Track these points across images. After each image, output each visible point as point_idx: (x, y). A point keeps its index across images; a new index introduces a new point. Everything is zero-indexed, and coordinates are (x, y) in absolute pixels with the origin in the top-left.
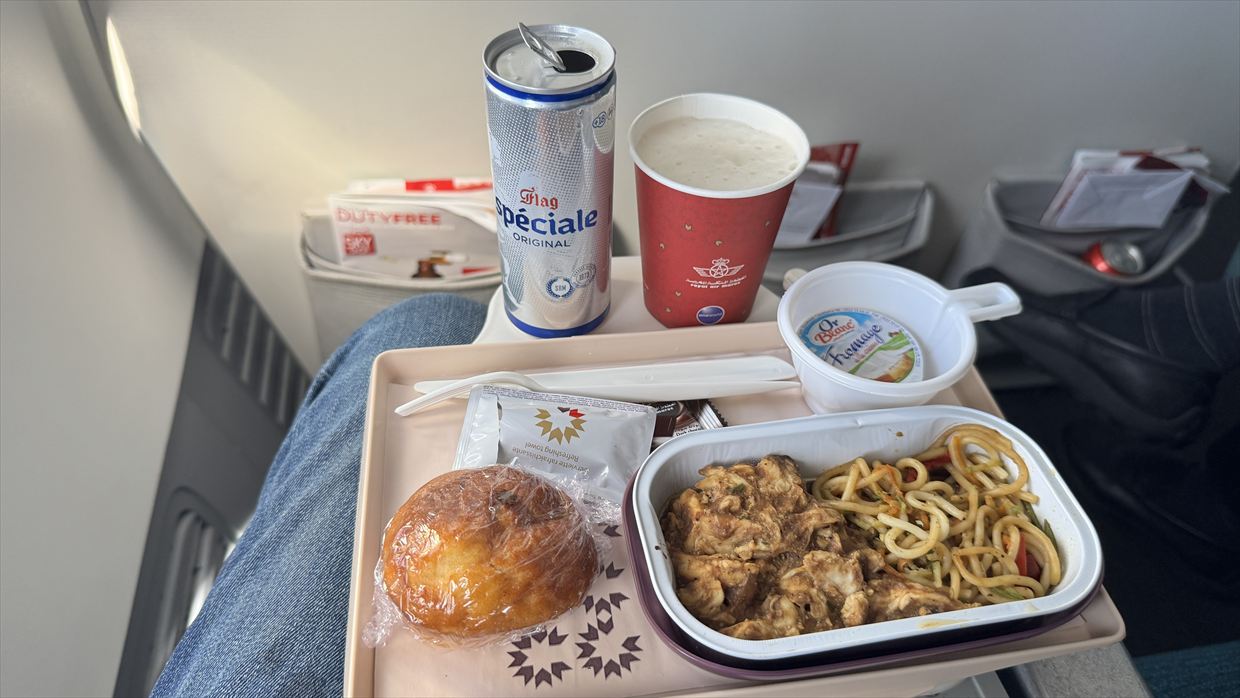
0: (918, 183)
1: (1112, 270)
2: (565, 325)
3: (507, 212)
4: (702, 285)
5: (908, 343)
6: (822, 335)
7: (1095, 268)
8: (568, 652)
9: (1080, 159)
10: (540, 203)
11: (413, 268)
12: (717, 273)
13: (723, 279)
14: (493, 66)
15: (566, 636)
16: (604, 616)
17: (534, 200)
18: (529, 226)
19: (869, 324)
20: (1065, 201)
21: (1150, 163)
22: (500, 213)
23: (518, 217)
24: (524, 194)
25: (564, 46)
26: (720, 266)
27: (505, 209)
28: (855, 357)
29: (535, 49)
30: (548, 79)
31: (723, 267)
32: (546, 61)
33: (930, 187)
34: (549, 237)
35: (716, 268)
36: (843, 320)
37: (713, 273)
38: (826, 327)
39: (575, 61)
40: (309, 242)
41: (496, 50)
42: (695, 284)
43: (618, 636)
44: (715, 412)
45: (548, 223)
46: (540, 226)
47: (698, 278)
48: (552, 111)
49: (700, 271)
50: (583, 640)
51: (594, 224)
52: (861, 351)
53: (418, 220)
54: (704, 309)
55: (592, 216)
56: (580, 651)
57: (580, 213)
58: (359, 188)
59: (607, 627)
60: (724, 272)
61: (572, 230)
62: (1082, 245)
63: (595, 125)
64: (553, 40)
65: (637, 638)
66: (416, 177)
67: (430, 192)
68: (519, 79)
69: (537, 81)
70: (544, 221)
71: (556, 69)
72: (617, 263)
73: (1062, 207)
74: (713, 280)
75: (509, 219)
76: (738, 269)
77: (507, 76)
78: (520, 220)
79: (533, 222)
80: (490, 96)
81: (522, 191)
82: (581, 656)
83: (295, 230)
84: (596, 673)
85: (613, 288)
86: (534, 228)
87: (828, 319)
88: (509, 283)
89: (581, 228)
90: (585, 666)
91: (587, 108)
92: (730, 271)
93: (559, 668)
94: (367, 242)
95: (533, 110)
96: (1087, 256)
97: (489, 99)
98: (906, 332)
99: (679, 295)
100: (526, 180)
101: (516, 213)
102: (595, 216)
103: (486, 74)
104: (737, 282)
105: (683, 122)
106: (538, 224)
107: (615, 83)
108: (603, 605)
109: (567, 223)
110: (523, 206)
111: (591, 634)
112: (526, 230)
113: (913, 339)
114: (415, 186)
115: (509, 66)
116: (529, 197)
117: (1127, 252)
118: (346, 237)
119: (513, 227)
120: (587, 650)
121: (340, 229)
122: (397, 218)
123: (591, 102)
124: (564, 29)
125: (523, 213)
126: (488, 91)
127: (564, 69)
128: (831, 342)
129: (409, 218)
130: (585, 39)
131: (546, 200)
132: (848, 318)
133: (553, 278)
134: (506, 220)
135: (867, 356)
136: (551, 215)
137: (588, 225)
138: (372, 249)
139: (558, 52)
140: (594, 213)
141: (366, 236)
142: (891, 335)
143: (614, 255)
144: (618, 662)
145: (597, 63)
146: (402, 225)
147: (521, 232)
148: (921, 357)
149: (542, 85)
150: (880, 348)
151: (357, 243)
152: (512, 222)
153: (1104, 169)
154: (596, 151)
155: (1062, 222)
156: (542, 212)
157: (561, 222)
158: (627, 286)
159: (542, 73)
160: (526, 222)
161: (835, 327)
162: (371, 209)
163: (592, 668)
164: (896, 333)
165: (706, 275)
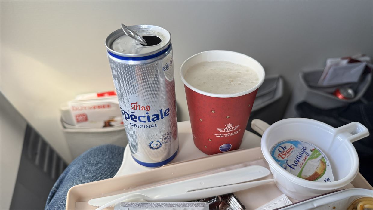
0: (277, 76)
1: (344, 98)
2: (159, 160)
3: (126, 114)
4: (221, 136)
5: (320, 154)
6: (281, 154)
7: (338, 98)
9: (329, 62)
10: (141, 108)
11: (102, 124)
12: (228, 130)
13: (230, 132)
14: (111, 47)
17: (138, 108)
18: (137, 119)
19: (300, 146)
20: (325, 77)
21: (352, 61)
22: (123, 114)
23: (131, 116)
24: (133, 105)
25: (145, 34)
26: (229, 127)
27: (125, 112)
28: (299, 165)
29: (130, 36)
30: (139, 50)
31: (230, 127)
32: (137, 42)
33: (281, 77)
34: (147, 123)
35: (228, 128)
36: (288, 146)
37: (226, 130)
38: (282, 150)
39: (152, 40)
40: (64, 119)
41: (111, 40)
42: (218, 136)
44: (237, 199)
45: (146, 117)
46: (142, 119)
47: (219, 133)
48: (142, 65)
49: (220, 130)
51: (169, 114)
52: (301, 161)
53: (103, 107)
54: (223, 146)
55: (167, 111)
57: (161, 110)
58: (80, 98)
60: (231, 129)
61: (158, 119)
62: (332, 90)
63: (164, 69)
64: (139, 32)
66: (101, 91)
67: (106, 97)
68: (123, 51)
69: (133, 51)
70: (144, 117)
71: (142, 45)
72: (180, 125)
73: (324, 78)
74: (226, 133)
75: (127, 117)
76: (237, 127)
77: (118, 50)
78: (132, 117)
79: (138, 117)
80: (111, 61)
81: (132, 104)
83: (58, 116)
85: (179, 137)
86: (140, 120)
87: (281, 146)
88: (131, 144)
89: (162, 118)
91: (159, 62)
92: (234, 128)
94: (85, 117)
95: (132, 65)
96: (335, 94)
97: (110, 62)
98: (317, 148)
99: (210, 140)
100: (133, 99)
101: (130, 114)
102: (169, 111)
103: (108, 51)
104: (237, 132)
105: (204, 64)
106: (141, 118)
107: (172, 49)
109: (156, 116)
110: (133, 111)
112: (136, 121)
113: (322, 152)
114: (101, 95)
115: (119, 46)
116: (135, 106)
117: (348, 91)
118: (77, 116)
119: (130, 120)
121: (74, 114)
122: (94, 107)
123: (161, 59)
124: (144, 26)
125: (133, 114)
126: (110, 59)
127: (146, 44)
128: (286, 158)
129: (99, 107)
130: (155, 30)
131: (144, 107)
132: (290, 144)
133: (151, 141)
134: (126, 118)
135: (304, 163)
136: (147, 113)
137: (166, 115)
138: (86, 119)
139: (143, 37)
140: (168, 110)
141: (84, 115)
142: (311, 151)
143: (178, 122)
145: (162, 40)
146: (97, 110)
147: (134, 123)
148: (328, 161)
149: (137, 53)
150: (310, 159)
151: (80, 118)
152: (129, 118)
153: (337, 64)
154: (166, 81)
155: (326, 83)
156: (143, 113)
157: (152, 116)
158: (185, 135)
159: (135, 47)
160: (136, 117)
161: (286, 150)
162: (84, 105)
164: (314, 150)
165: (223, 131)
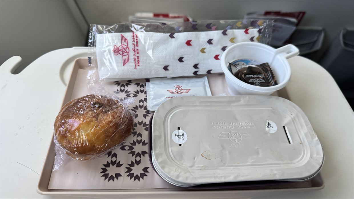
0: (320, 28)
8: (122, 170)
15: (123, 164)
16: (138, 159)
33: (324, 30)
43: (142, 166)
50: (129, 166)
56: (127, 170)
59: (138, 163)
65: (149, 168)
67: (161, 18)
82: (127, 172)
84: (131, 179)
90: (127, 176)
93: (118, 175)
108: (138, 155)
111: (132, 165)
114: (156, 15)
120: (129, 170)
144: (139, 176)
163: (130, 177)
